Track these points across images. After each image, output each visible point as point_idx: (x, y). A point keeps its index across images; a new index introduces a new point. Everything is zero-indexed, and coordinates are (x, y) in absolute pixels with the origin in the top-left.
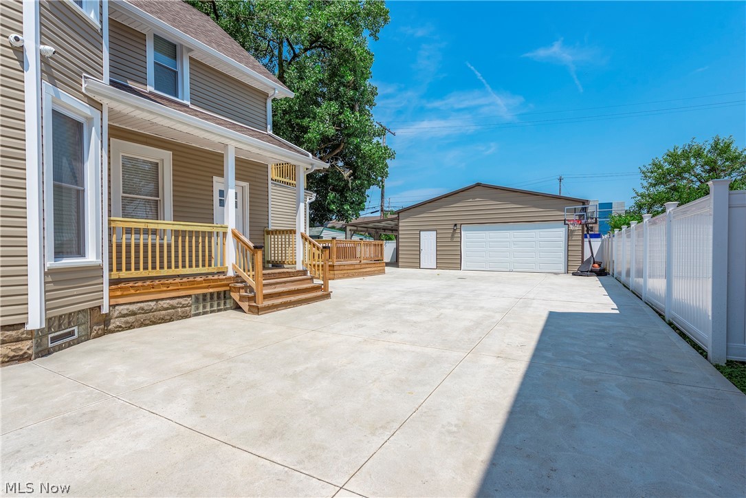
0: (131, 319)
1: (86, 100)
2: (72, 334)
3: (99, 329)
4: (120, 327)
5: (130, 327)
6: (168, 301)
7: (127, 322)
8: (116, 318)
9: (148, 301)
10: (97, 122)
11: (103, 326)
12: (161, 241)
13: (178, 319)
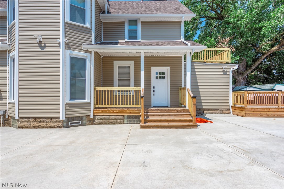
0: (101, 121)
1: (84, 51)
2: (79, 123)
3: (90, 123)
4: (98, 123)
5: (101, 124)
6: (114, 117)
7: (100, 122)
8: (97, 120)
9: (107, 116)
10: (89, 57)
11: (92, 122)
12: (130, 94)
13: (118, 124)
